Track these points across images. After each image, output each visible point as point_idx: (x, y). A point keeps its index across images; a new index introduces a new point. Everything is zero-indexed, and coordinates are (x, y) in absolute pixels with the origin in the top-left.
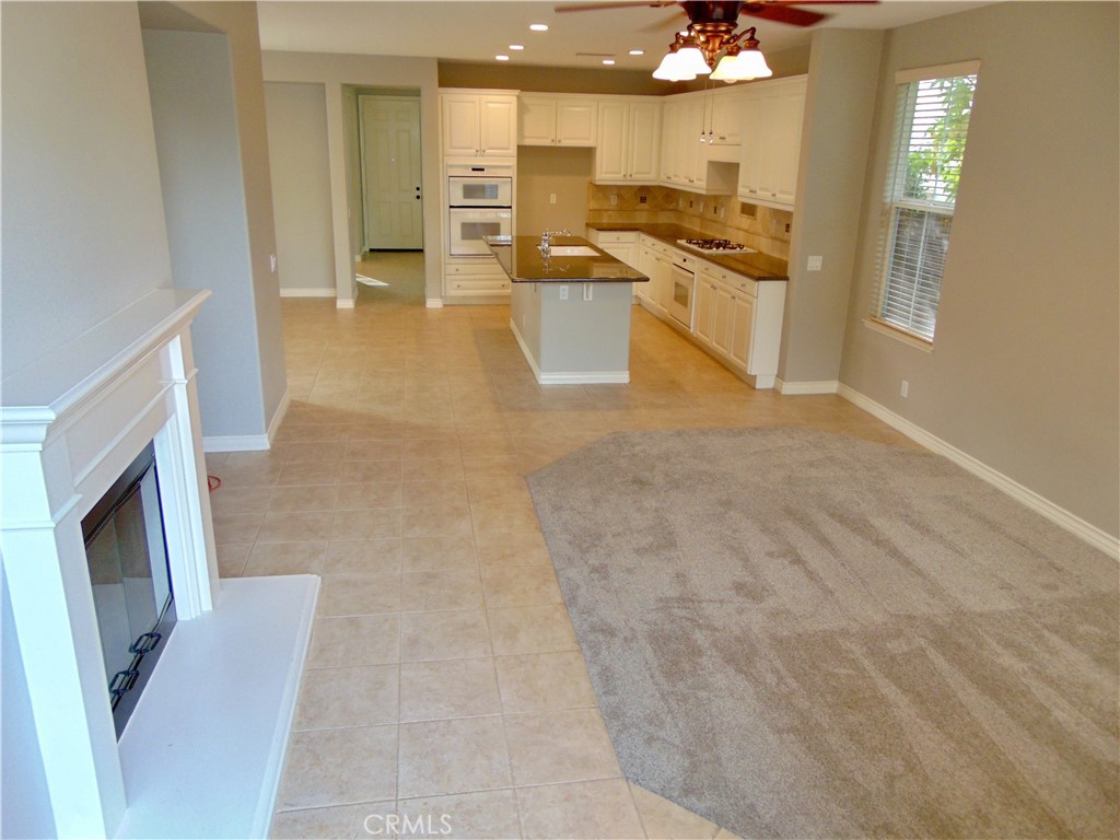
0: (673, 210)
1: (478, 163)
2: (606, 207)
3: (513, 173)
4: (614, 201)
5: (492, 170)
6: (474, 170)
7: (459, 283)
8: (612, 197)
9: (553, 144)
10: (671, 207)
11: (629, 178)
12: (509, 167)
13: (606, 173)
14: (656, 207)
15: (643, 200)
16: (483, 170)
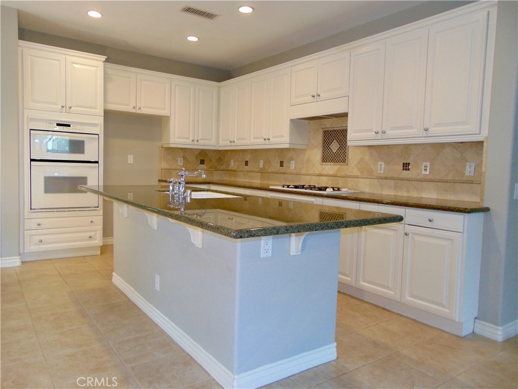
0: (223, 170)
1: (64, 119)
2: (174, 167)
3: (99, 130)
4: (180, 162)
5: (78, 127)
6: (58, 125)
7: (42, 238)
8: (179, 159)
9: (134, 111)
10: (222, 168)
11: (196, 143)
12: (96, 125)
13: (178, 138)
14: (211, 167)
15: (202, 162)
16: (69, 126)
